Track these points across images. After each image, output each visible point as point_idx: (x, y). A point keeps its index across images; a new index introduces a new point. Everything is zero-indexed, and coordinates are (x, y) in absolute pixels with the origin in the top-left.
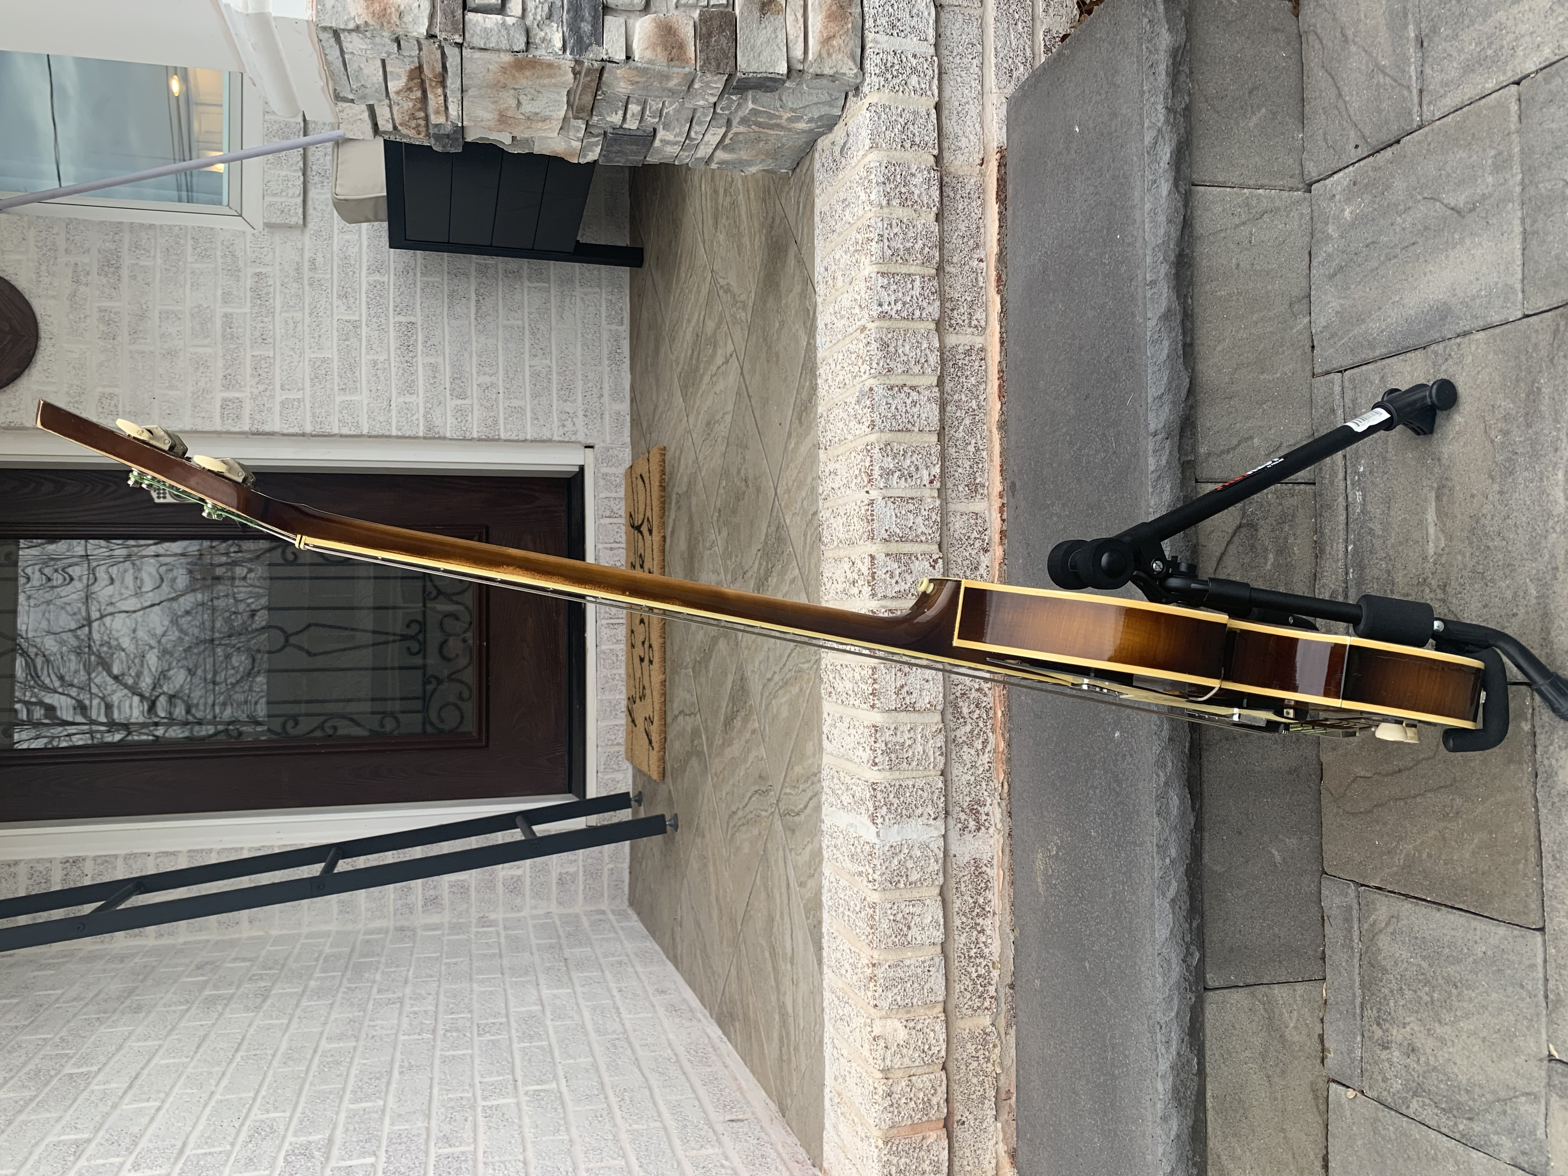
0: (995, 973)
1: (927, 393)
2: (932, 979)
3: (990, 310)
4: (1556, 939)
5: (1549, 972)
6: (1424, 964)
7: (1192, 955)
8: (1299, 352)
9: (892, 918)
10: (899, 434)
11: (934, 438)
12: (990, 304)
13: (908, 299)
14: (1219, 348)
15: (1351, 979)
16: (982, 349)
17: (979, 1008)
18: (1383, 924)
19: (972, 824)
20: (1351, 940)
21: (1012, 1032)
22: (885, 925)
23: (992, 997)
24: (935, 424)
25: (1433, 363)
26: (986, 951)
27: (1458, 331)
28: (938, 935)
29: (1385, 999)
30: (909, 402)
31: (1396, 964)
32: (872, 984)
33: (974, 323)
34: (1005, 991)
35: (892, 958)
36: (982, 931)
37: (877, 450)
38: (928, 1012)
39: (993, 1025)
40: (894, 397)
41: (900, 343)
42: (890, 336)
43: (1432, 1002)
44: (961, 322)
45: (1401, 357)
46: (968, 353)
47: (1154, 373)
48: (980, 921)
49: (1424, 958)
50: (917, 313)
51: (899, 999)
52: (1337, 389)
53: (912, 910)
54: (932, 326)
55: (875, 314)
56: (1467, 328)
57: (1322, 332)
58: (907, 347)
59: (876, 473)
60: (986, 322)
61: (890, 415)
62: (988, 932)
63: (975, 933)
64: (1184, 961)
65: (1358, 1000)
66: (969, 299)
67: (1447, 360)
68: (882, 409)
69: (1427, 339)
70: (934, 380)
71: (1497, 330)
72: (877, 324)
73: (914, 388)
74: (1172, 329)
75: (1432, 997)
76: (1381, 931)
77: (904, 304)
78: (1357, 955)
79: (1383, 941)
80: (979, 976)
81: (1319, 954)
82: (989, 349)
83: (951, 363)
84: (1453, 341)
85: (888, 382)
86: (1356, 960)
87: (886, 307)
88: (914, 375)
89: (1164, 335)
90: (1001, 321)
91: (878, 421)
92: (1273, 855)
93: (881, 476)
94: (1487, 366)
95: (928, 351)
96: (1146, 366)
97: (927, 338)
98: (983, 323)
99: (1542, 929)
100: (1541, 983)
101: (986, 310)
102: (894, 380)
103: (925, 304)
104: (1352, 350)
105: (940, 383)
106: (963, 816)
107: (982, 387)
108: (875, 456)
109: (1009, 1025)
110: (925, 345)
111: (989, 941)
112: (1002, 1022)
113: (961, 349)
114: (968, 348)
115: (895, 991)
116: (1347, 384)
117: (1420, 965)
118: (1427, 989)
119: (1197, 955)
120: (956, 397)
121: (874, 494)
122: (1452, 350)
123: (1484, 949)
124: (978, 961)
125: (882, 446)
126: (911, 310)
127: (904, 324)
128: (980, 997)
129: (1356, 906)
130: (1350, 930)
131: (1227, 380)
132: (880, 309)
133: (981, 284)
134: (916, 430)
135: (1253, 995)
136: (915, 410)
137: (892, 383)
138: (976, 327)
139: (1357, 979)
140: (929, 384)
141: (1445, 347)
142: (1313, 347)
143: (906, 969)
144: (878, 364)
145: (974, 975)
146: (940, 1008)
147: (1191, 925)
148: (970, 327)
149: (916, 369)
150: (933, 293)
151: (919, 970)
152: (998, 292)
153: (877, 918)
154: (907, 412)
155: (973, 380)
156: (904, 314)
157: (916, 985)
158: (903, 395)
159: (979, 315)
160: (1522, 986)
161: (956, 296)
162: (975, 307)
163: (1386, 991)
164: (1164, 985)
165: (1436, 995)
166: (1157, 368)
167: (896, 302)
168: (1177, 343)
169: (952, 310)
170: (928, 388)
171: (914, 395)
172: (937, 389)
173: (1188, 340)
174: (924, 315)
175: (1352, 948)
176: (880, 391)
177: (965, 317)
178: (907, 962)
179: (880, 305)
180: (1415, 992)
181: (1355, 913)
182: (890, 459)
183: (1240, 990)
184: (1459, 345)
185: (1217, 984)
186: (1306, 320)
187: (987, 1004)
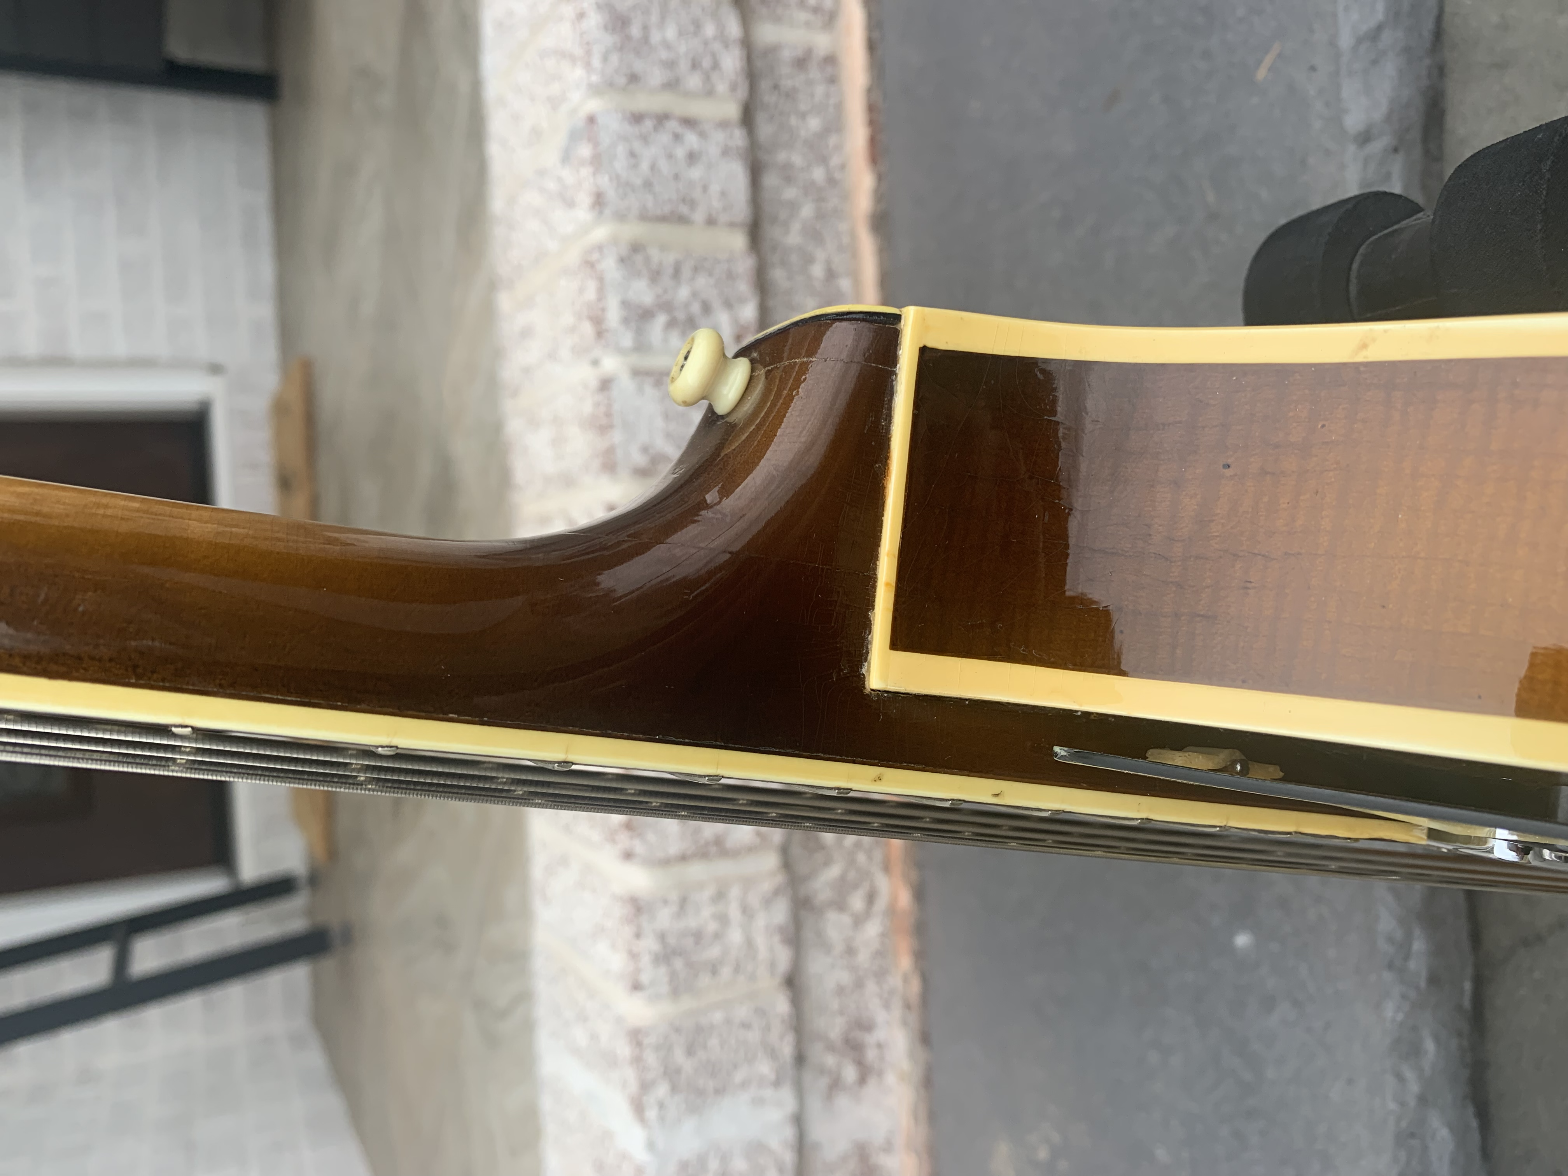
1: (719, 136)
10: (663, 226)
11: (738, 241)
16: (830, 59)
19: (850, 1073)
24: (741, 209)
33: (811, 2)
37: (610, 262)
40: (645, 140)
41: (654, 20)
46: (801, 62)
58: (671, 33)
59: (613, 315)
60: (836, 3)
61: (638, 182)
68: (619, 167)
70: (734, 112)
73: (689, 122)
82: (846, 59)
83: (767, 84)
85: (632, 106)
88: (688, 95)
90: (866, 4)
91: (611, 194)
93: (625, 323)
95: (717, 46)
97: (715, 16)
98: (829, 6)
102: (644, 102)
105: (748, 118)
106: (830, 1060)
107: (835, 139)
108: (609, 278)
110: (710, 30)
113: (786, 54)
114: (800, 53)
120: (782, 156)
121: (611, 364)
125: (624, 252)
134: (699, 216)
136: (696, 173)
137: (641, 108)
138: (813, 9)
140: (722, 117)
144: (605, 63)
148: (803, 9)
149: (694, 81)
155: (814, 123)
158: (666, 138)
170: (723, 125)
171: (691, 139)
172: (741, 132)
176: (613, 126)
182: (643, 284)
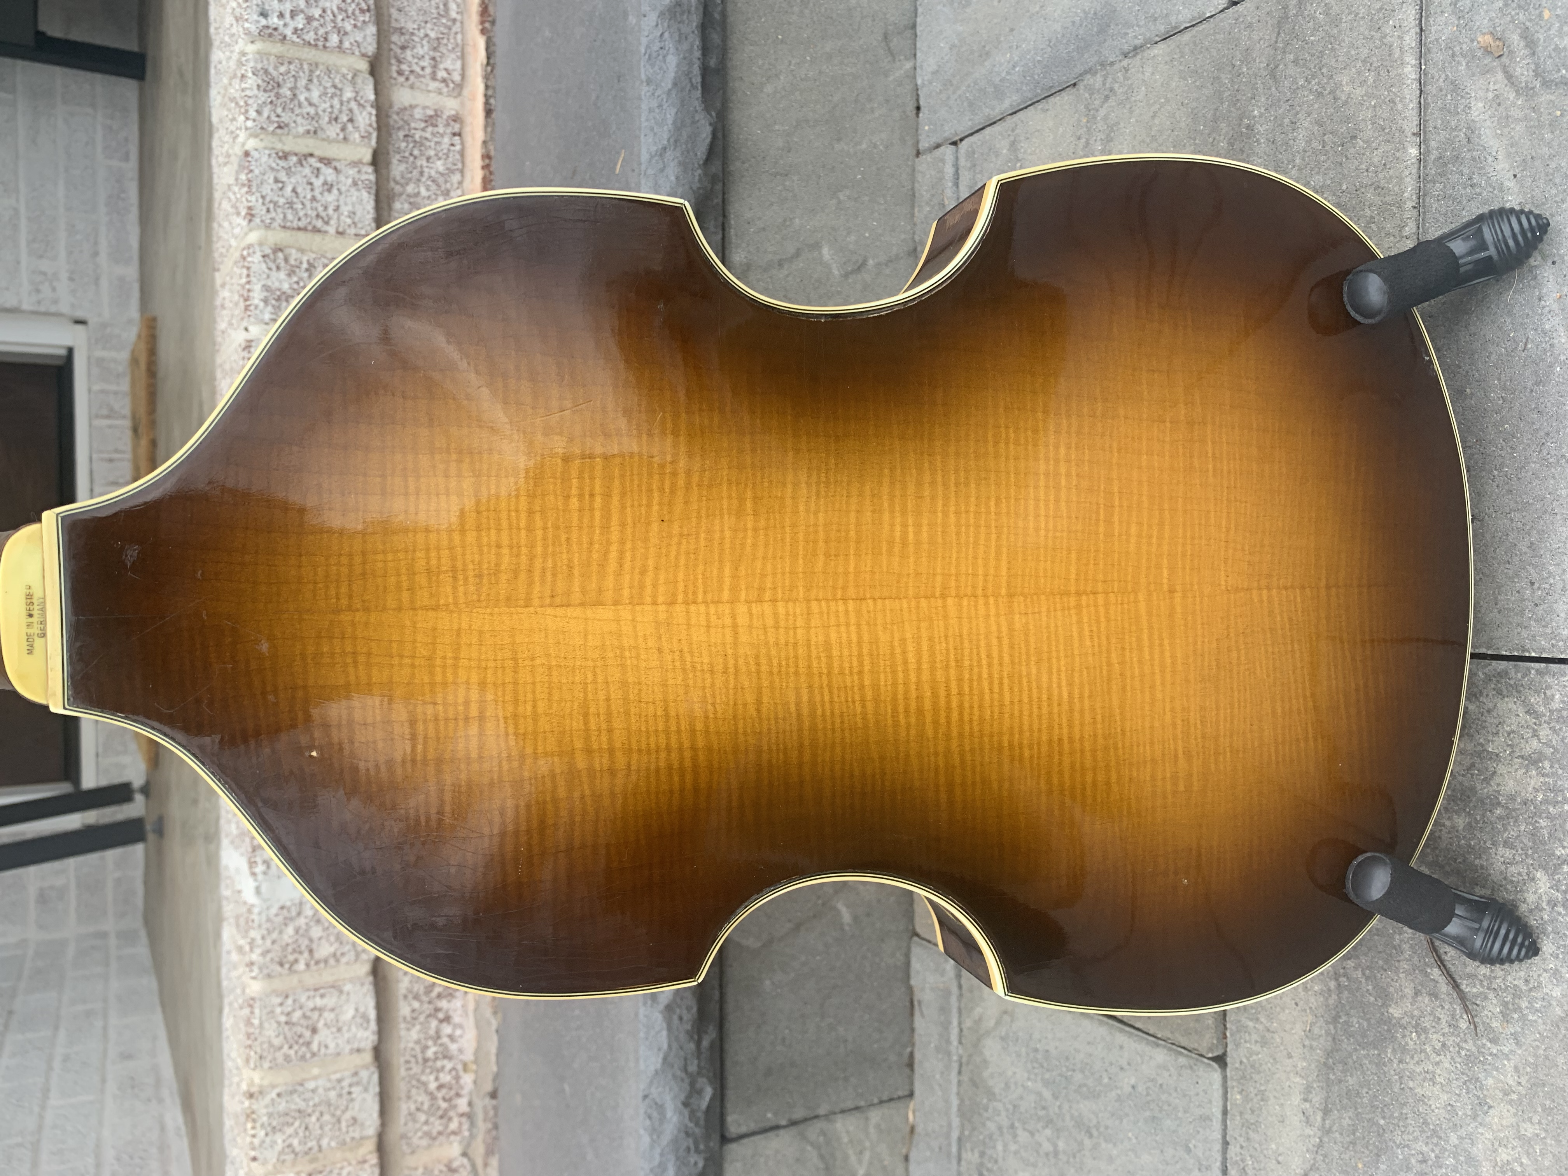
0: (467, 1080)
1: (352, 172)
2: (356, 1105)
3: (470, 59)
4: (1244, 1077)
5: (1230, 1132)
6: (1047, 1094)
7: (700, 1092)
8: (896, 114)
9: (283, 1019)
10: (301, 234)
12: (469, 49)
13: (317, 13)
14: (769, 89)
15: (947, 1101)
16: (456, 119)
17: (440, 1133)
18: (992, 1023)
20: (948, 1042)
21: (494, 1162)
22: (270, 1031)
23: (462, 1115)
24: (367, 224)
25: (1086, 107)
26: (453, 1047)
27: (1126, 48)
28: (367, 1037)
29: (991, 1137)
30: (318, 183)
31: (1007, 1086)
32: (249, 1125)
33: (441, 74)
34: (483, 1103)
35: (284, 1078)
36: (447, 1019)
37: (257, 258)
38: (349, 1155)
39: (465, 1154)
40: (289, 171)
41: (302, 82)
42: (282, 69)
43: (1056, 1153)
44: (418, 69)
45: (1040, 106)
46: (431, 120)
47: (651, 110)
48: (443, 1004)
49: (1046, 1083)
50: (334, 39)
51: (295, 1142)
52: (949, 170)
53: (319, 1002)
54: (363, 65)
55: (253, 28)
56: (1137, 42)
57: (930, 82)
58: (315, 94)
59: (257, 296)
60: (463, 76)
61: (282, 201)
62: (456, 1019)
63: (434, 1023)
64: (686, 1104)
65: (955, 1135)
66: (433, 35)
67: (1107, 98)
68: (266, 189)
69: (1079, 69)
70: (367, 155)
71: (1186, 37)
72: (259, 46)
73: (326, 161)
74: (682, 37)
75: (1055, 1146)
76: (988, 1033)
77: (309, 19)
78: (955, 1066)
79: (991, 1048)
80: (440, 1087)
81: (905, 1059)
82: (468, 120)
83: (401, 134)
84: (1117, 66)
85: (279, 146)
86: (954, 1073)
87: (274, 20)
88: (327, 140)
89: (670, 45)
90: (486, 78)
91: (260, 210)
92: (838, 913)
93: (266, 301)
94: (1168, 101)
95: (353, 105)
96: (640, 99)
97: (353, 82)
98: (457, 77)
99: (1221, 1060)
100: (1218, 1147)
101: (463, 57)
102: (289, 144)
103: (348, 27)
104: (971, 104)
105: (379, 160)
107: (456, 178)
108: (254, 268)
109: (489, 1152)
110: (348, 94)
111: (458, 1032)
112: (479, 1149)
113: (418, 113)
114: (430, 112)
115: (290, 1131)
116: (962, 162)
117: (1039, 1094)
118: (1048, 1132)
119: (708, 1092)
120: (410, 189)
122: (1115, 80)
123: (1133, 1081)
124: (439, 1064)
125: (268, 251)
126: (321, 31)
127: (310, 54)
128: (441, 1117)
129: (955, 990)
130: (946, 1026)
131: (780, 143)
132: (263, 22)
133: (453, 14)
134: (331, 230)
135: (803, 1137)
136: (330, 198)
137: (287, 148)
138: (444, 81)
139: (955, 1102)
140: (356, 158)
141: (1105, 78)
142: (918, 108)
143: (308, 1095)
144: (259, 112)
145: (433, 1086)
146: (370, 1146)
147: (698, 1043)
148: (434, 77)
149: (333, 131)
150: (362, 11)
151: (333, 1094)
152: (483, 31)
153: (256, 1022)
154: (314, 199)
155: (440, 165)
156: (310, 37)
157: (327, 1117)
158: (307, 171)
159: (451, 63)
160: (1188, 1151)
161: (411, 26)
162: (443, 49)
163: (991, 1126)
164: (652, 1147)
165: (1061, 1145)
166: (654, 104)
167: (293, 14)
168: (691, 64)
169: (403, 48)
170: (355, 164)
171: (328, 173)
172: (370, 169)
173: (713, 62)
174: (346, 44)
175: (949, 1054)
176: (263, 159)
177: (426, 63)
178: (311, 1085)
179: (264, 14)
180: (1032, 1134)
181: (954, 999)
182: (282, 275)
183: (782, 1132)
184: (1127, 70)
185: (744, 1129)
186: (908, 65)
187: (454, 1126)
